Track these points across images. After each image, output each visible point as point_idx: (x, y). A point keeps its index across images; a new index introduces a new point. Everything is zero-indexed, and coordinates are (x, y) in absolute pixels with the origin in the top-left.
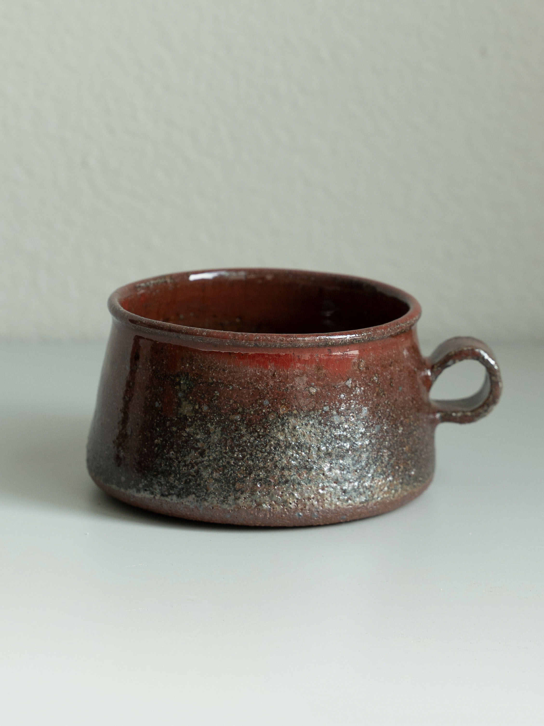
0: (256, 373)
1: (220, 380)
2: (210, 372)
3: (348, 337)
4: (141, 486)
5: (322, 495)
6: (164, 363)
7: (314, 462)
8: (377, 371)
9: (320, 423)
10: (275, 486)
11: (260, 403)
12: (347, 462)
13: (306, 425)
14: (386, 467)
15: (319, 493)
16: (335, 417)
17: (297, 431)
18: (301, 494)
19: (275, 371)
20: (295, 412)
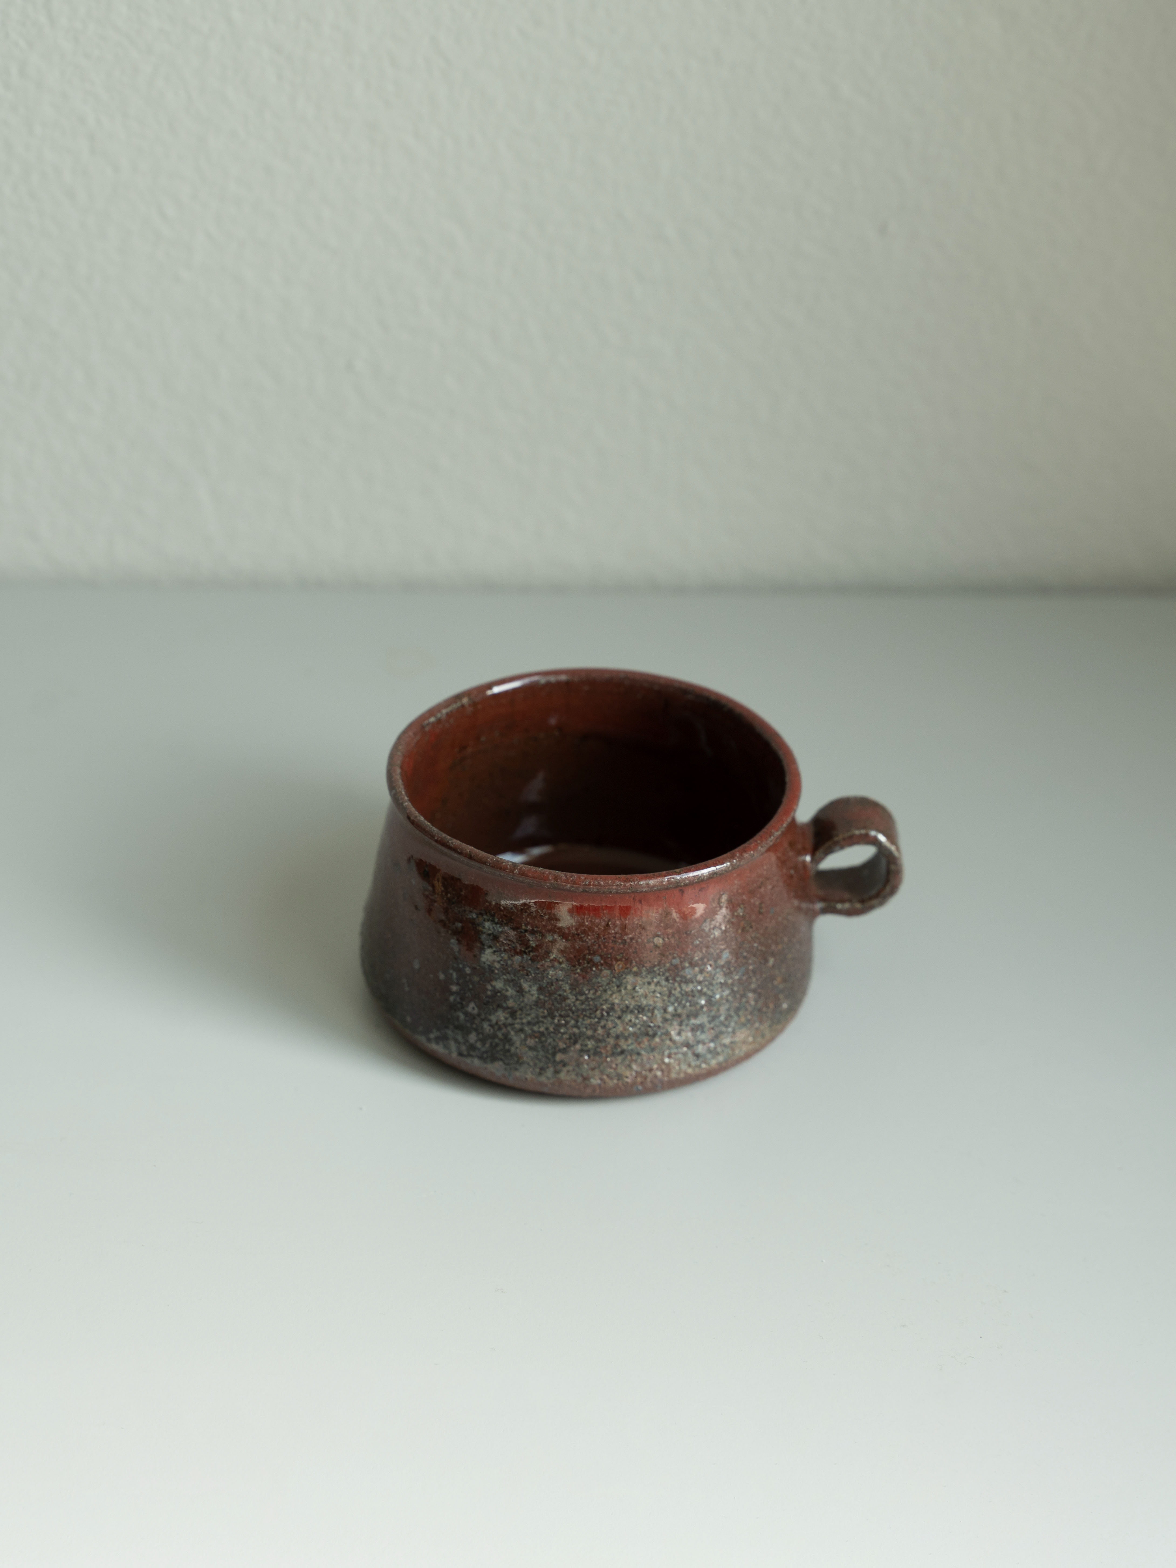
0: (584, 922)
1: (537, 927)
2: (524, 916)
3: (705, 872)
4: (432, 1036)
5: (668, 1065)
6: (462, 893)
7: (659, 1027)
8: (743, 900)
9: (667, 980)
10: (607, 1057)
11: (588, 959)
12: (703, 1019)
13: (649, 983)
14: (751, 1013)
15: (663, 1062)
16: (687, 971)
17: (637, 992)
18: (642, 1065)
19: (609, 920)
20: (635, 969)
